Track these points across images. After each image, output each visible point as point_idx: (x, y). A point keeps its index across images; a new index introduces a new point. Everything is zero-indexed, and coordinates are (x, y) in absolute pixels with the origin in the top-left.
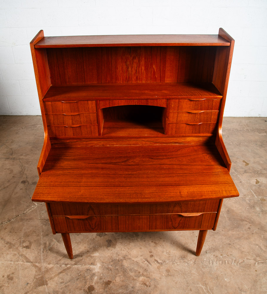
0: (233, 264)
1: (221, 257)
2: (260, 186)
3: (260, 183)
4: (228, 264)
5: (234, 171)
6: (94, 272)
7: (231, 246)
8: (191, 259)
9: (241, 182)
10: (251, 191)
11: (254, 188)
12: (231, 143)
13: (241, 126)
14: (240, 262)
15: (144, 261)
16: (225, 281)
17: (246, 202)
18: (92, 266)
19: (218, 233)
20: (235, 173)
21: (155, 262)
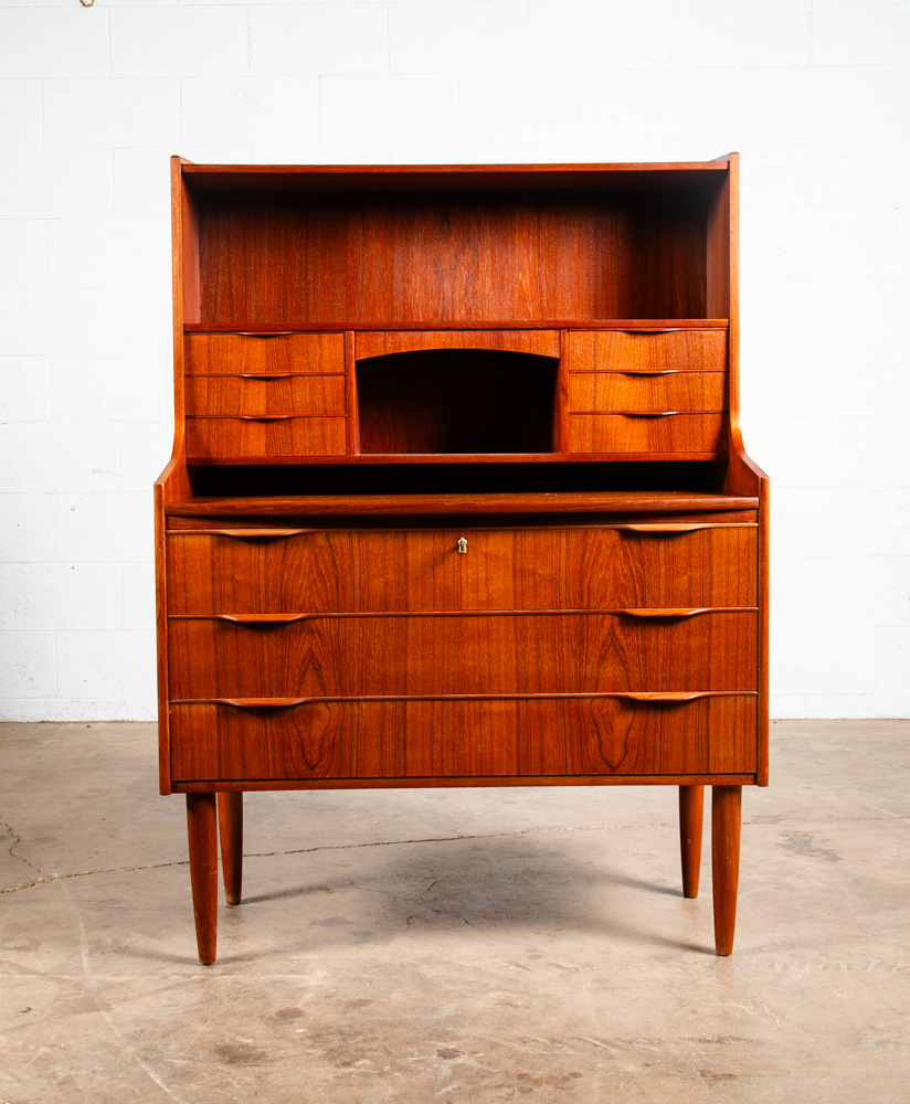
0: (869, 969)
1: (822, 958)
4: (849, 969)
5: (888, 813)
6: (300, 985)
7: (862, 939)
8: (696, 960)
15: (506, 967)
16: (836, 998)
20: (894, 815)
21: (551, 968)
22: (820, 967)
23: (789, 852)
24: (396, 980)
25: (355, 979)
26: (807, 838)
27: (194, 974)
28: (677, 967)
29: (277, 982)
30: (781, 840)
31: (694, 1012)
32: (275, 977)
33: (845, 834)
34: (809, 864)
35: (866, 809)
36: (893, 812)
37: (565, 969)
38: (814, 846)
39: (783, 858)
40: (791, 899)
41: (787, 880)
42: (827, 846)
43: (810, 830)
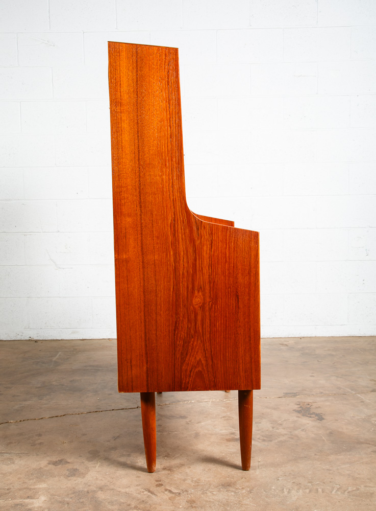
0: (333, 492)
1: (310, 484)
4: (323, 492)
5: (350, 391)
6: (29, 507)
7: (331, 472)
8: (244, 487)
9: (363, 402)
14: (350, 489)
15: (143, 492)
17: (372, 423)
18: (27, 501)
19: (305, 457)
20: (352, 392)
21: (167, 492)
22: (307, 491)
23: (299, 415)
24: (83, 502)
25: (60, 502)
26: (309, 406)
28: (232, 491)
29: (18, 505)
30: (296, 407)
32: (18, 501)
33: (328, 403)
34: (308, 422)
35: (339, 388)
36: (352, 390)
37: (173, 493)
38: (312, 411)
39: (296, 419)
40: (297, 445)
41: (296, 432)
42: (318, 411)
43: (311, 401)
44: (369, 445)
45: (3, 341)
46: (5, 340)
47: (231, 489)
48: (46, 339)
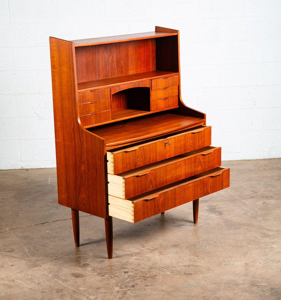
0: (226, 246)
1: (215, 244)
2: (267, 205)
3: (267, 204)
4: (221, 246)
5: (238, 198)
7: (225, 238)
9: (245, 204)
10: (256, 209)
11: (259, 207)
12: (240, 180)
13: (257, 166)
14: (233, 245)
15: (137, 250)
16: (217, 254)
17: (248, 215)
20: (240, 198)
21: (148, 250)
22: (214, 246)
23: (209, 212)
26: (214, 207)
27: (58, 256)
28: (179, 248)
30: (207, 208)
31: (183, 259)
33: (225, 206)
34: (214, 216)
35: (232, 197)
36: (240, 197)
37: (151, 250)
38: (216, 210)
39: (207, 214)
40: (208, 227)
41: (208, 221)
42: (220, 210)
43: (216, 205)
44: (245, 226)
45: (2, 170)
46: (4, 169)
47: (178, 247)
48: (33, 168)
